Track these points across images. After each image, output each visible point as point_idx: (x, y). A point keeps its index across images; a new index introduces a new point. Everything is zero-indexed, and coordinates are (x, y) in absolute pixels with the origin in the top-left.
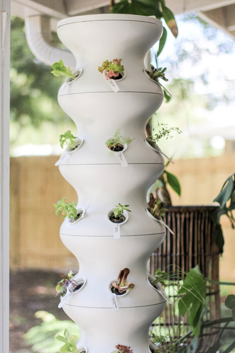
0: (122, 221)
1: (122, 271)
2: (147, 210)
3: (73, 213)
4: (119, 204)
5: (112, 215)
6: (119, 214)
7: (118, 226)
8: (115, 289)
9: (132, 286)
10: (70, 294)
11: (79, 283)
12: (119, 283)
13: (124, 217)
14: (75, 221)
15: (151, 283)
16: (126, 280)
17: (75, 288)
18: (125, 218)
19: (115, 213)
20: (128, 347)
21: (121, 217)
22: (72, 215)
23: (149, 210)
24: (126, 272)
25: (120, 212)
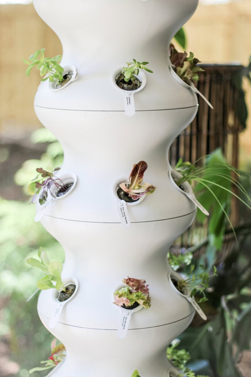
0: (136, 87)
1: (135, 166)
2: (171, 69)
3: (58, 74)
4: (134, 60)
5: (119, 78)
6: (132, 76)
7: (130, 95)
8: (122, 193)
9: (151, 189)
10: (52, 200)
11: (65, 182)
12: (130, 183)
13: (139, 80)
14: (60, 86)
15: (176, 182)
16: (141, 179)
17: (58, 190)
18: (140, 83)
19: (125, 75)
20: (143, 281)
21: (134, 80)
22: (56, 76)
23: (175, 70)
24: (141, 167)
25: (134, 72)
